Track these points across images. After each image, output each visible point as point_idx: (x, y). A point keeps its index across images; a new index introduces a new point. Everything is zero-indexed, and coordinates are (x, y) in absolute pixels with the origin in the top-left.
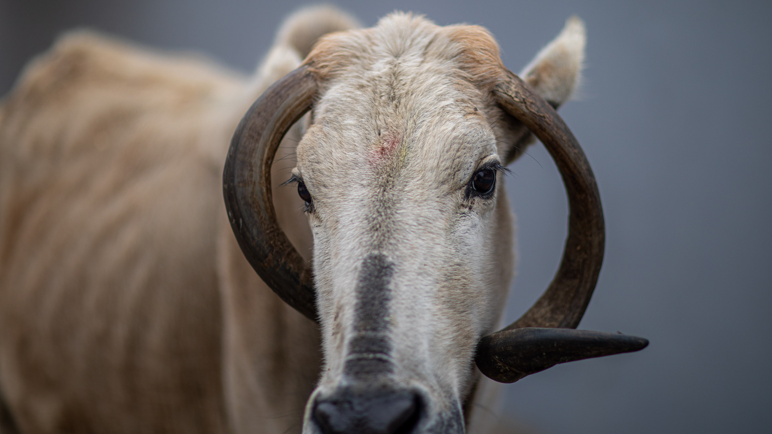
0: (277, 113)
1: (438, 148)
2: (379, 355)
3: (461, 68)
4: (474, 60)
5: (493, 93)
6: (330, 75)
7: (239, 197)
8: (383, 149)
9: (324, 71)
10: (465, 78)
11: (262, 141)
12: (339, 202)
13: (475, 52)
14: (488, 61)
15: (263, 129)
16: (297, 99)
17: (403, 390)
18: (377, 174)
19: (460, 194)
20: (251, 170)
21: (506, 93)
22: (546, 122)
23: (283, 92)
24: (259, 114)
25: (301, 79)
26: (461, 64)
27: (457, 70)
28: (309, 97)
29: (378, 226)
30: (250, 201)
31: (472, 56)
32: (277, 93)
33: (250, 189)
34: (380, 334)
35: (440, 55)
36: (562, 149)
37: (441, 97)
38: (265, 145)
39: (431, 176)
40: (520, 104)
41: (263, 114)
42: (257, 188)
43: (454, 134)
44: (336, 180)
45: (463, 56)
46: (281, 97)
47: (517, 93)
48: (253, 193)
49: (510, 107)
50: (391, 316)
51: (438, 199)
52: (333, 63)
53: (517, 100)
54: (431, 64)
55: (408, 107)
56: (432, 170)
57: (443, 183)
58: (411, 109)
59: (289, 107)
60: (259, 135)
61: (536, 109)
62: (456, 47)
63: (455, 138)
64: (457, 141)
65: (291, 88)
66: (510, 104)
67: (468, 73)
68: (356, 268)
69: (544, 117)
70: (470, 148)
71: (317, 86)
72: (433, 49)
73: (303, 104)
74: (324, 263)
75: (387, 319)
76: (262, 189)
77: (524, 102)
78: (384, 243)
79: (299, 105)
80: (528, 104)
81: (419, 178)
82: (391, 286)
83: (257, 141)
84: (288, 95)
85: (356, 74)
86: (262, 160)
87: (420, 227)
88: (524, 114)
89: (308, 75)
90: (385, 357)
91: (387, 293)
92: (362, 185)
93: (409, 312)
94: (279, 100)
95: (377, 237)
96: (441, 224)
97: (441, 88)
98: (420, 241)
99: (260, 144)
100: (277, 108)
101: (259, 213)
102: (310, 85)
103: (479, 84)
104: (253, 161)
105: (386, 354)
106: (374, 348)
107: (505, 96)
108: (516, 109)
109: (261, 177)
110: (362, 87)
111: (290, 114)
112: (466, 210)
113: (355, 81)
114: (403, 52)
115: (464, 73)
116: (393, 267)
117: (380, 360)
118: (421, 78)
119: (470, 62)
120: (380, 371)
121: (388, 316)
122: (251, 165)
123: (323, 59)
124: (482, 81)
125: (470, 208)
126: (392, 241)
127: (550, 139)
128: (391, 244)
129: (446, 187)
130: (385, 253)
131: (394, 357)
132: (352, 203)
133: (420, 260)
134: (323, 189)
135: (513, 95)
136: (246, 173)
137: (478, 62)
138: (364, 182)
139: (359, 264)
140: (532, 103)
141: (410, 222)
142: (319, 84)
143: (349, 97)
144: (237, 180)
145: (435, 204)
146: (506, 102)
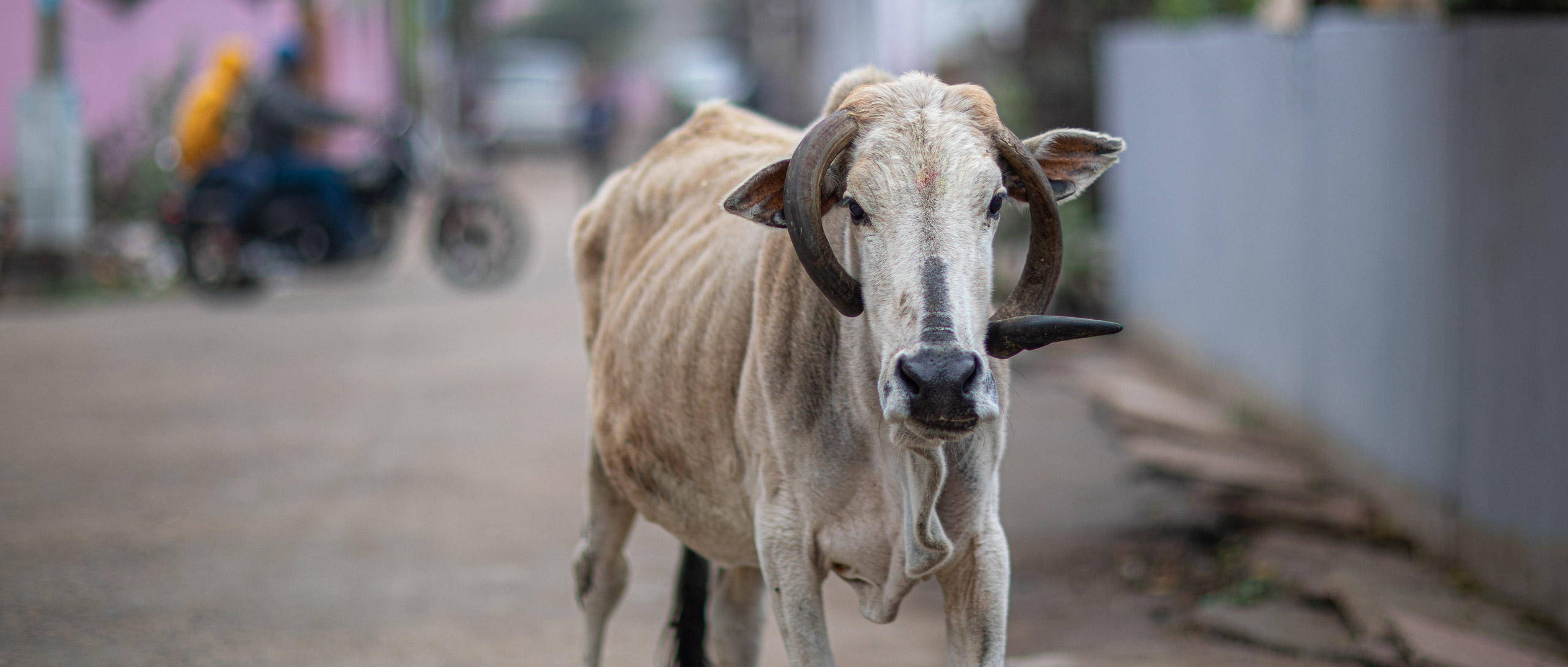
0: (828, 146)
1: (971, 180)
2: (948, 329)
3: (973, 119)
4: (983, 114)
5: (994, 138)
6: (870, 120)
7: (800, 209)
8: (926, 179)
9: (865, 116)
10: (977, 127)
11: (817, 168)
12: (897, 218)
13: (983, 107)
14: (991, 115)
15: (817, 158)
16: (842, 136)
17: (967, 353)
18: (925, 198)
19: (984, 215)
20: (810, 190)
21: (1002, 139)
22: (1030, 162)
23: (831, 130)
24: (814, 146)
25: (844, 121)
26: (972, 116)
27: (971, 120)
28: (851, 135)
29: (933, 237)
30: (809, 214)
31: (980, 110)
32: (826, 131)
33: (808, 205)
34: (946, 314)
35: (956, 108)
36: (1040, 184)
37: (964, 141)
38: (819, 172)
39: (966, 201)
40: (1012, 148)
41: (816, 146)
42: (814, 204)
43: (980, 170)
44: (893, 202)
45: (973, 110)
46: (829, 134)
47: (1010, 139)
48: (811, 208)
49: (1004, 150)
50: (951, 302)
51: (971, 219)
52: (873, 109)
53: (1010, 145)
54: (950, 115)
55: (941, 148)
56: (967, 196)
57: (974, 206)
58: (942, 151)
59: (836, 142)
60: (815, 163)
61: (1023, 152)
62: (967, 103)
63: (981, 173)
64: (982, 175)
65: (837, 127)
66: (1005, 147)
67: (978, 123)
68: (920, 267)
69: (1028, 158)
70: (990, 181)
71: (858, 126)
72: (947, 102)
73: (846, 140)
74: (881, 263)
75: (949, 304)
76: (817, 205)
77: (1015, 146)
78: (940, 249)
79: (843, 141)
80: (1018, 148)
81: (958, 202)
82: (947, 281)
83: (814, 167)
84: (835, 132)
85: (894, 120)
86: (817, 182)
87: (962, 239)
88: (1014, 156)
89: (849, 118)
90: (952, 330)
91: (947, 285)
92: (915, 206)
93: (960, 300)
94: (828, 136)
95: (934, 245)
96: (973, 237)
97: (963, 135)
98: (962, 249)
99: (815, 171)
100: (828, 142)
101: (814, 223)
102: (851, 125)
103: (986, 131)
104: (811, 183)
105: (952, 328)
106: (944, 324)
107: (1002, 141)
108: (1009, 152)
109: (816, 196)
110: (900, 130)
111: (837, 147)
112: (986, 227)
113: (894, 125)
114: (927, 105)
115: (976, 123)
116: (947, 266)
117: (949, 332)
118: (946, 125)
119: (980, 115)
120: (950, 340)
121: (950, 302)
122: (809, 185)
123: (863, 106)
124: (987, 129)
125: (989, 226)
126: (945, 248)
127: (1032, 175)
128: (945, 250)
129: (976, 210)
130: (941, 256)
131: (955, 330)
132: (909, 219)
133: (963, 262)
134: (882, 209)
135: (1007, 141)
136: (806, 192)
137: (985, 115)
138: (917, 204)
139: (922, 264)
140: (1020, 148)
141: (956, 235)
142: (860, 125)
143: (893, 138)
144: (798, 198)
145: (970, 222)
146: (1002, 146)
